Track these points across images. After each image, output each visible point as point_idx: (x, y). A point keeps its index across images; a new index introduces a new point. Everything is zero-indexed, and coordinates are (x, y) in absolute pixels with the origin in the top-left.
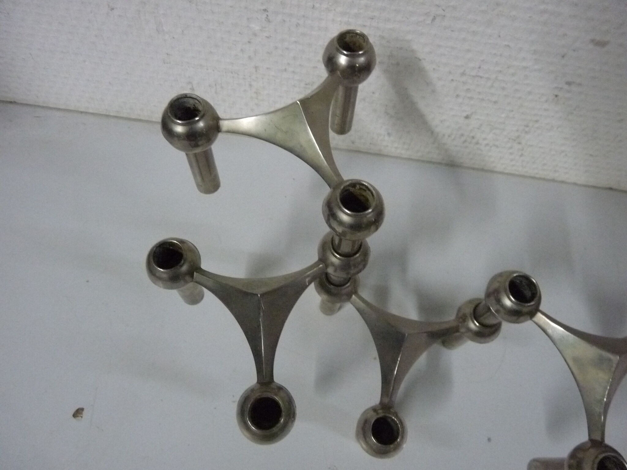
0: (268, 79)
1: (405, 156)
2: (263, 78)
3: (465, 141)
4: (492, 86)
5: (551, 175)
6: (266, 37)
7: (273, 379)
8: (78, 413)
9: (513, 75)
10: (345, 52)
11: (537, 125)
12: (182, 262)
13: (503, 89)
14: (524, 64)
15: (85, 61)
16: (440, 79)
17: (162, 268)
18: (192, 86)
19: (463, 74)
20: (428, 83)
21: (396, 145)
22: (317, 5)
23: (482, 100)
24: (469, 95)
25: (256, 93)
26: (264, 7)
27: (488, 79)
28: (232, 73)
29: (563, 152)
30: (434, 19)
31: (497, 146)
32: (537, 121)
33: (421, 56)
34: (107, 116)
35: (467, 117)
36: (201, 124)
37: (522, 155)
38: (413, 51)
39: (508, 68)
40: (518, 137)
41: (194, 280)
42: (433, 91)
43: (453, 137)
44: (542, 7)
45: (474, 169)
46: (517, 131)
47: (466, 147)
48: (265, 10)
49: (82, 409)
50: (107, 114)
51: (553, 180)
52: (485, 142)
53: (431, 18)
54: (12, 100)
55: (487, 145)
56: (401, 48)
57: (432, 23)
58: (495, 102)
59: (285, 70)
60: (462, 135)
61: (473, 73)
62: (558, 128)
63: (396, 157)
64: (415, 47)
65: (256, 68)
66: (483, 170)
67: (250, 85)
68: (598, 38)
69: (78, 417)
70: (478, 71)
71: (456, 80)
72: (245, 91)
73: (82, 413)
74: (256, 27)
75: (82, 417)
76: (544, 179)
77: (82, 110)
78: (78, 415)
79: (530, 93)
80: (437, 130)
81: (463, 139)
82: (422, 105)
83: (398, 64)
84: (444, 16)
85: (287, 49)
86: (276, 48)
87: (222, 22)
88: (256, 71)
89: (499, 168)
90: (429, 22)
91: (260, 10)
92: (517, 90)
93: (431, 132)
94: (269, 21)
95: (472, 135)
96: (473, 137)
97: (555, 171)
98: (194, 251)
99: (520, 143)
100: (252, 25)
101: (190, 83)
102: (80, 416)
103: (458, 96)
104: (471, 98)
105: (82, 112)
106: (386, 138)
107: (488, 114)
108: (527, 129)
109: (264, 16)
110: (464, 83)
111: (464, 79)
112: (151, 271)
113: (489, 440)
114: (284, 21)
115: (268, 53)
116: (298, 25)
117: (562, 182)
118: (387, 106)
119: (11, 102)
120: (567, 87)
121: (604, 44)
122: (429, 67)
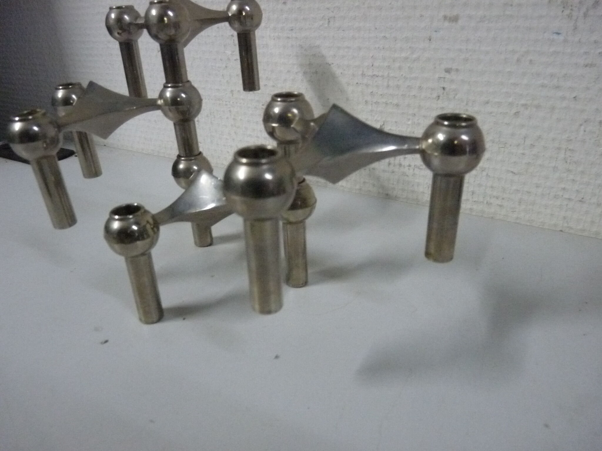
0: (240, 103)
2: (237, 103)
4: (388, 87)
9: (400, 68)
14: (404, 54)
16: (348, 84)
19: (363, 75)
20: (342, 91)
23: (386, 104)
24: (375, 100)
25: (234, 119)
27: (383, 77)
30: (329, 22)
33: (329, 60)
38: (323, 56)
39: (394, 61)
42: (347, 100)
53: (327, 21)
56: (315, 55)
58: (398, 105)
65: (232, 92)
67: (230, 112)
68: (448, 13)
70: (373, 69)
71: (360, 84)
72: (227, 118)
74: (229, 52)
79: (420, 88)
83: (316, 72)
84: (334, 18)
87: (211, 51)
88: (232, 95)
90: (327, 25)
92: (409, 88)
103: (366, 102)
104: (377, 103)
107: (396, 123)
110: (367, 85)
111: (365, 80)
120: (448, 76)
121: (455, 19)
122: (338, 72)
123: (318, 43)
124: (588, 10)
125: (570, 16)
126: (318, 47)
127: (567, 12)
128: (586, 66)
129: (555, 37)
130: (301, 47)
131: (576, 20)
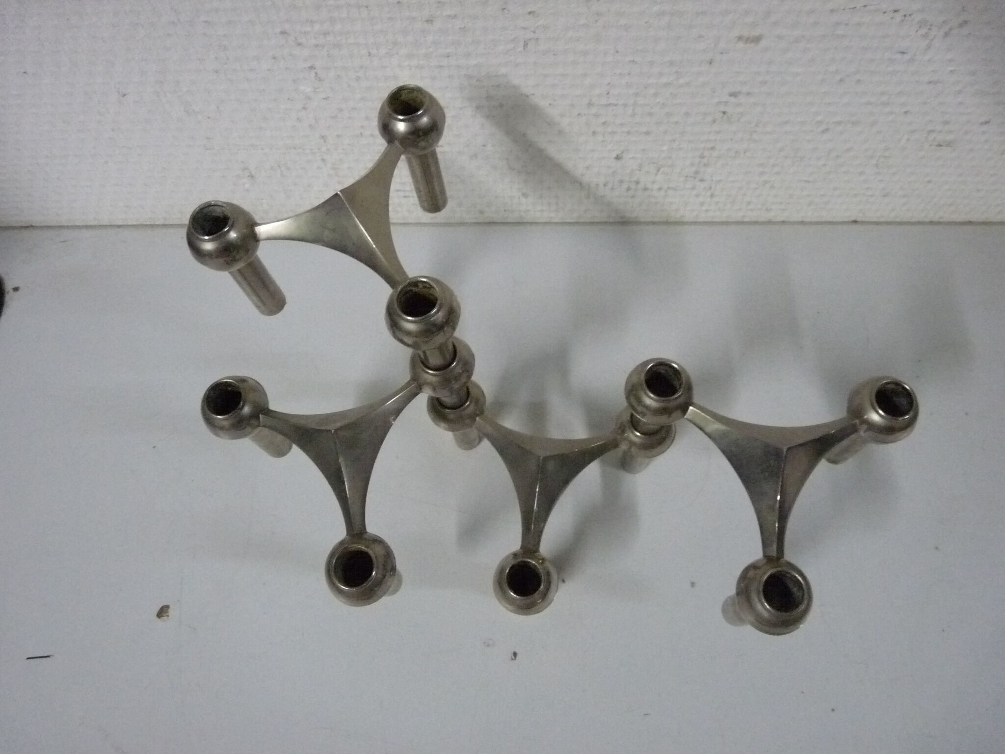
0: (343, 149)
1: (556, 220)
2: (336, 149)
3: (628, 189)
4: (633, 115)
5: (765, 216)
6: (323, 99)
7: (365, 529)
8: (163, 612)
9: (656, 95)
10: (401, 117)
11: (715, 154)
12: (241, 404)
13: (650, 114)
14: (664, 80)
15: (106, 162)
16: (562, 116)
17: (220, 415)
18: (250, 173)
19: (590, 104)
20: (550, 124)
21: (539, 208)
22: (374, 52)
23: (629, 133)
24: (609, 129)
25: (334, 169)
26: (309, 64)
27: (625, 105)
28: (295, 148)
29: (766, 182)
30: (526, 45)
31: (675, 189)
32: (713, 148)
33: (526, 90)
34: (152, 226)
35: (618, 158)
36: (233, 235)
37: (712, 196)
38: (514, 87)
39: (646, 88)
40: (697, 173)
41: (261, 424)
42: (561, 132)
43: (610, 186)
44: (656, 8)
45: (654, 223)
46: (692, 164)
47: (633, 197)
48: (312, 68)
49: (167, 607)
50: (152, 223)
51: (770, 223)
52: (656, 186)
53: (522, 43)
54: (28, 225)
55: (660, 189)
56: (498, 86)
57: (524, 49)
58: (648, 133)
59: (361, 134)
60: (621, 182)
61: (604, 101)
62: (745, 153)
63: (546, 223)
64: (516, 81)
65: (323, 137)
66: (667, 223)
67: (323, 160)
68: (746, 33)
69: (163, 616)
70: (608, 98)
71: (585, 114)
72: (319, 168)
73: (168, 611)
74: (307, 89)
75: (168, 616)
76: (756, 223)
77: (120, 223)
78: (164, 614)
79: (687, 114)
80: (586, 179)
81: (625, 186)
82: (552, 151)
83: (501, 106)
84: (537, 39)
85: (354, 109)
86: (341, 110)
87: (263, 90)
88: (325, 141)
89: (689, 216)
90: (521, 49)
91: (305, 68)
92: (669, 115)
93: (578, 184)
94: (320, 80)
95: (635, 178)
96: (637, 183)
97: (768, 210)
98: (258, 389)
99: (702, 180)
100: (302, 88)
101: (246, 169)
102: (165, 615)
103: (594, 133)
104: (613, 133)
105: (119, 226)
106: (523, 200)
107: (643, 150)
108: (705, 161)
109: (313, 74)
110: (596, 116)
111: (594, 110)
112: (209, 421)
113: (693, 584)
114: (339, 76)
115: (332, 117)
116: (358, 79)
117: (783, 222)
118: (507, 159)
119: (26, 227)
120: (732, 99)
121: (757, 40)
122: (543, 103)
123: (503, 71)
124: (951, 29)
125: (925, 36)
126: (506, 76)
127: (923, 31)
128: (930, 82)
129: (899, 56)
130: (469, 77)
131: (932, 40)
